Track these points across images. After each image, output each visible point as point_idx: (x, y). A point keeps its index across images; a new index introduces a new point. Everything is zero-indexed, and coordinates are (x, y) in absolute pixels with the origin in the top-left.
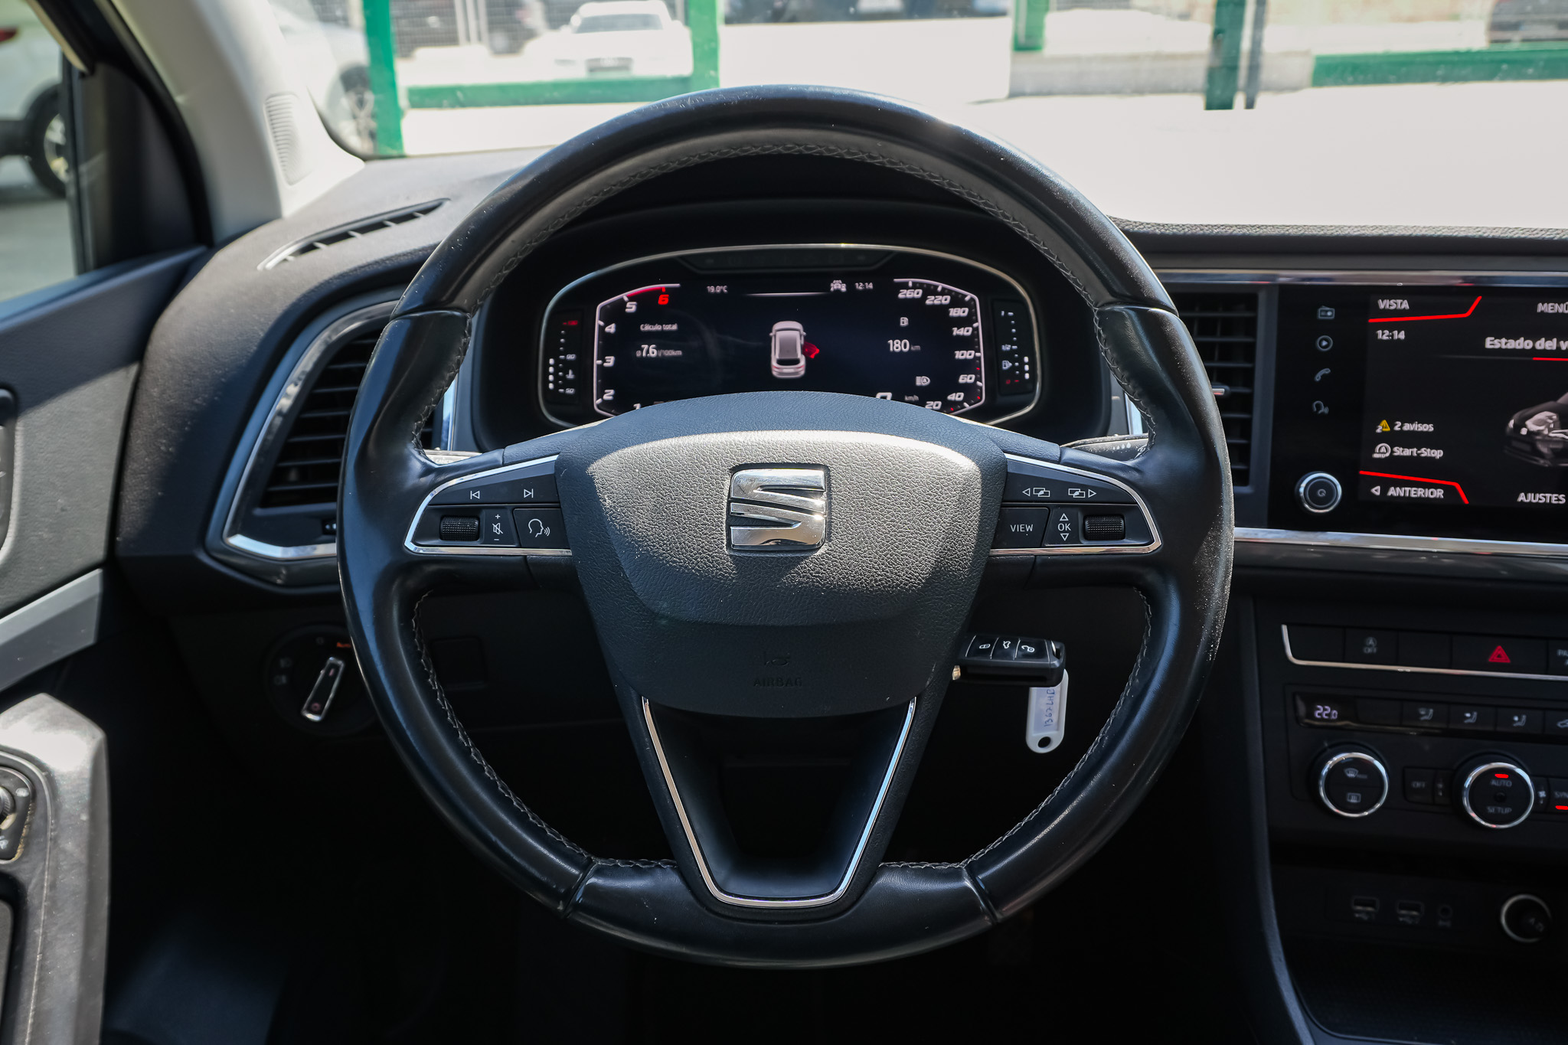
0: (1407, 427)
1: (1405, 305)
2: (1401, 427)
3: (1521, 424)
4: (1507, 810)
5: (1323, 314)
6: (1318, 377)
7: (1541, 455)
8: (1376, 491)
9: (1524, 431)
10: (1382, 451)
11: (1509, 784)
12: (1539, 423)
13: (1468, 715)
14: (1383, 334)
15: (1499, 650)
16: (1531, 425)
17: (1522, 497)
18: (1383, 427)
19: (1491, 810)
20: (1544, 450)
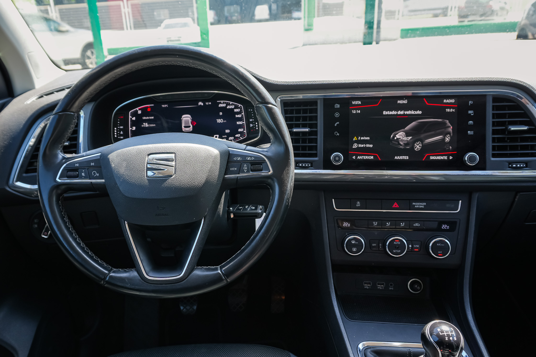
0: (362, 138)
1: (360, 103)
2: (360, 138)
3: (394, 137)
4: (399, 251)
5: (336, 106)
6: (336, 125)
7: (401, 145)
8: (354, 157)
9: (395, 138)
10: (355, 146)
11: (399, 243)
12: (400, 136)
13: (387, 223)
14: (354, 111)
15: (395, 204)
16: (398, 136)
17: (396, 158)
18: (355, 139)
19: (394, 251)
20: (401, 143)
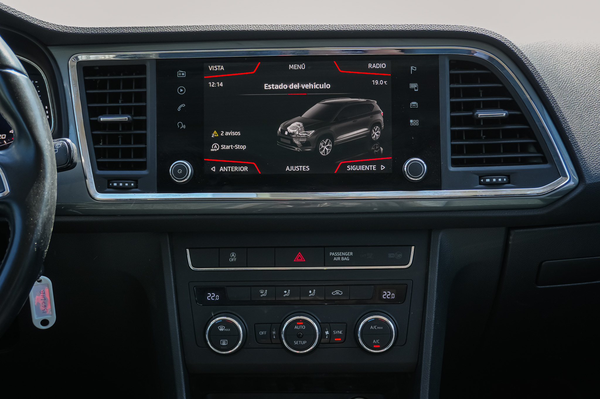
0: (227, 134)
1: (222, 68)
2: (224, 134)
3: (283, 131)
4: (305, 342)
5: (180, 74)
6: (179, 109)
7: (296, 145)
8: (213, 169)
9: (286, 133)
10: (215, 148)
11: (304, 327)
12: (293, 128)
13: (285, 292)
14: (212, 84)
15: (299, 254)
16: (290, 129)
17: (288, 168)
18: (215, 134)
19: (296, 343)
20: (297, 142)
